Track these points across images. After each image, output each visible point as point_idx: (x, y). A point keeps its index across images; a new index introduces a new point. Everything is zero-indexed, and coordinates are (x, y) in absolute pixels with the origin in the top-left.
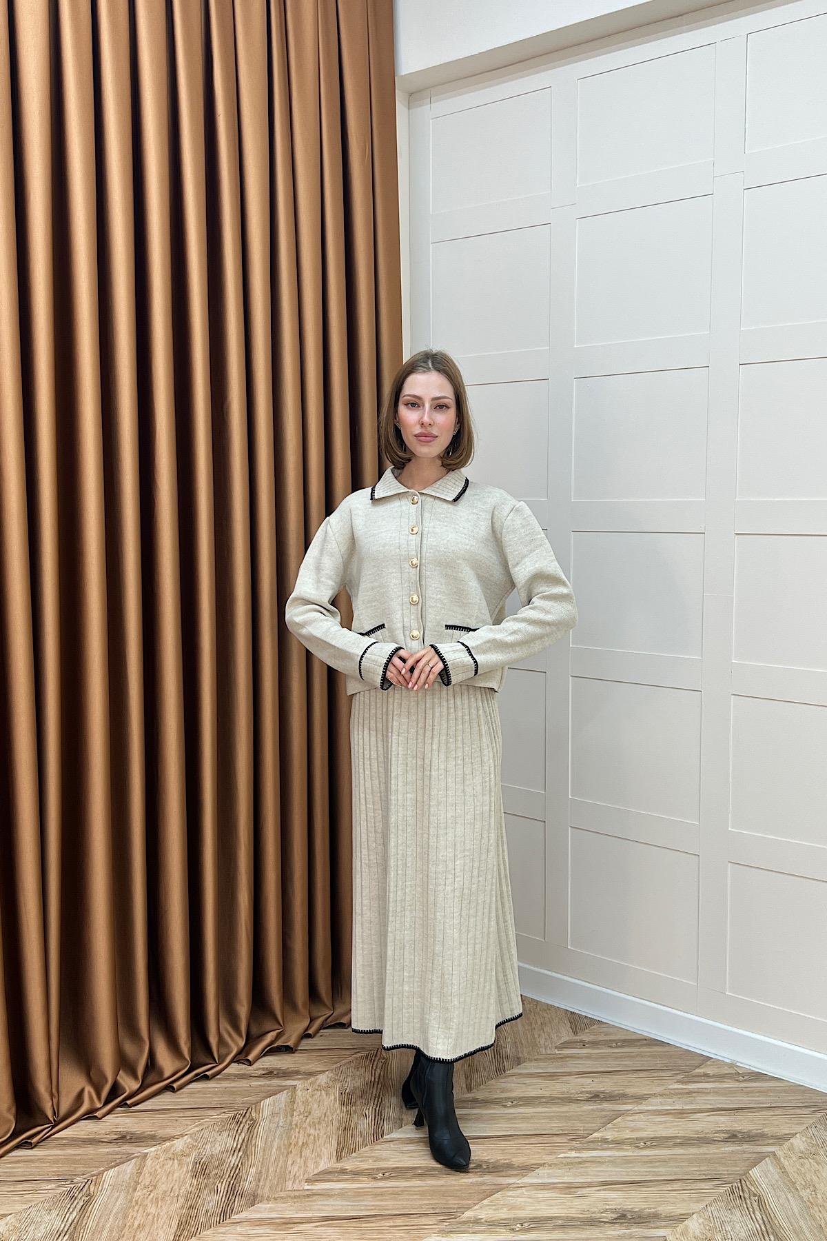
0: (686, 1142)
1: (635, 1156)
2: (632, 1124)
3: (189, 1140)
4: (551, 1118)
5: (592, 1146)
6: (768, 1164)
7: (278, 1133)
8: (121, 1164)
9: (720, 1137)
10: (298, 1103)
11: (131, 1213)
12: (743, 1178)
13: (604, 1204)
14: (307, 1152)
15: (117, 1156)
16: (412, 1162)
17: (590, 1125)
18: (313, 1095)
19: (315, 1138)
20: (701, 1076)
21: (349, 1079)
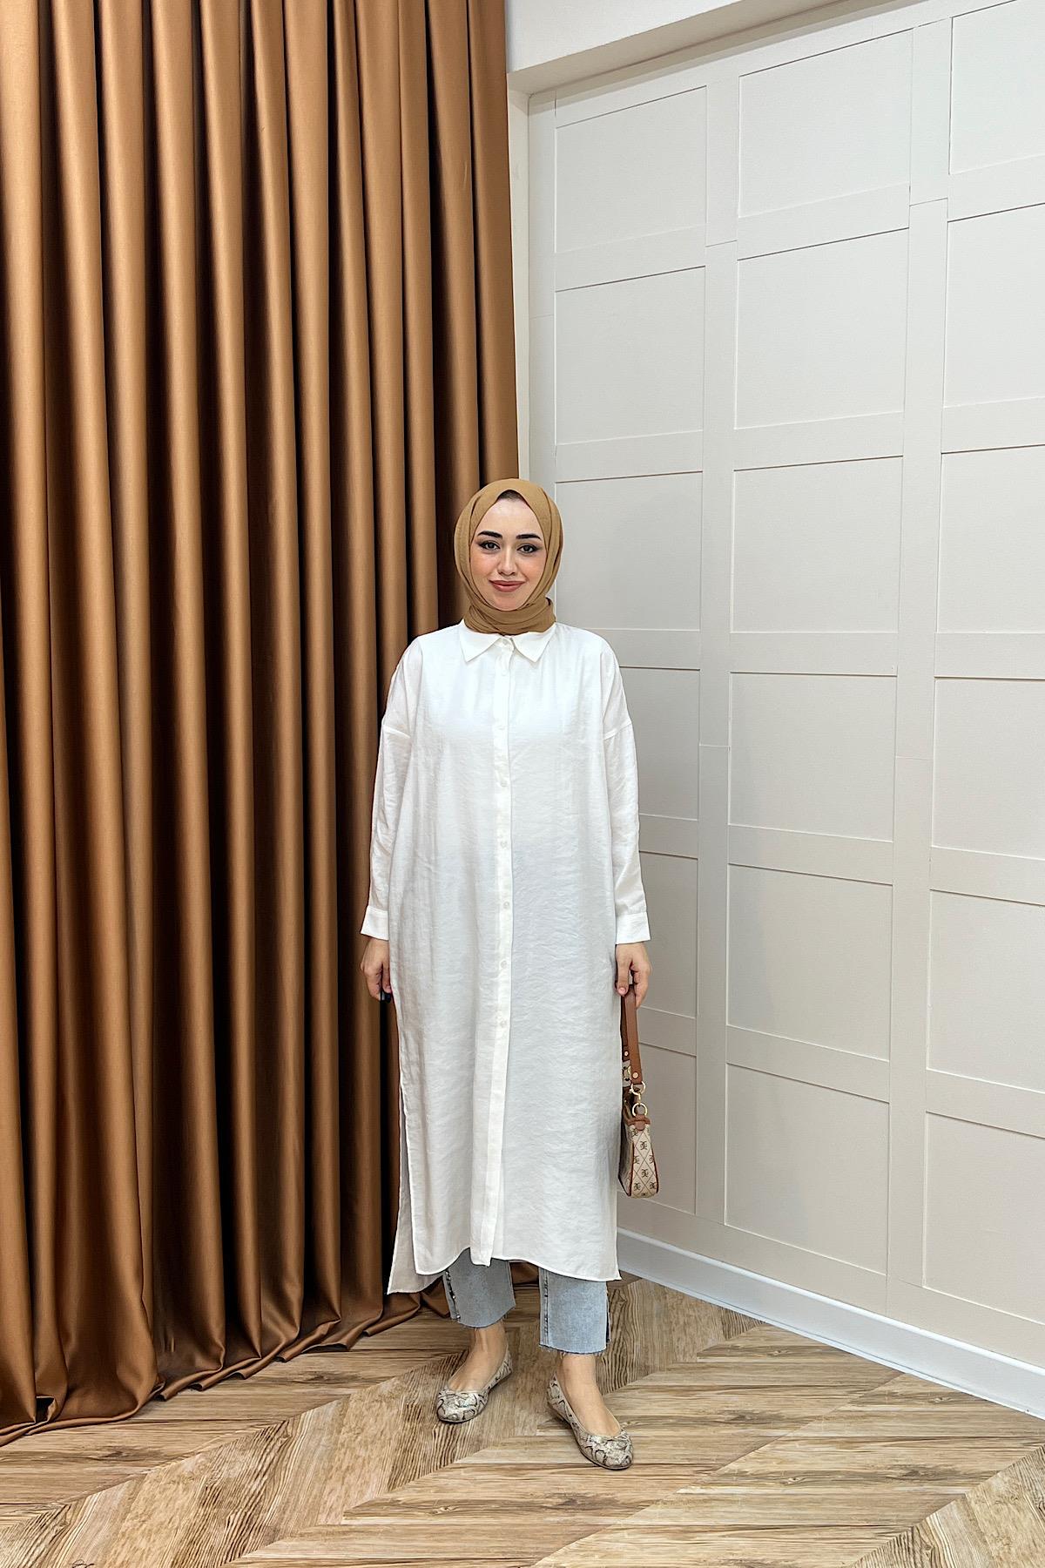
0: (850, 1478)
1: (779, 1495)
2: (780, 1454)
3: (203, 1460)
4: (675, 1444)
5: (724, 1480)
6: (953, 1510)
7: (317, 1455)
8: (110, 1486)
9: (895, 1474)
10: (349, 1417)
11: (117, 1547)
12: (916, 1526)
13: (727, 1554)
14: (351, 1478)
15: (106, 1478)
16: (487, 1494)
17: (726, 1454)
18: (370, 1407)
19: (364, 1460)
20: (885, 1395)
21: (420, 1389)
